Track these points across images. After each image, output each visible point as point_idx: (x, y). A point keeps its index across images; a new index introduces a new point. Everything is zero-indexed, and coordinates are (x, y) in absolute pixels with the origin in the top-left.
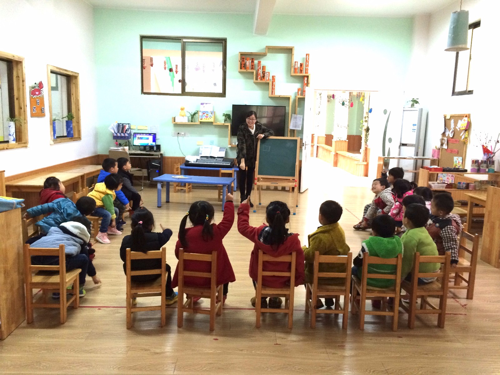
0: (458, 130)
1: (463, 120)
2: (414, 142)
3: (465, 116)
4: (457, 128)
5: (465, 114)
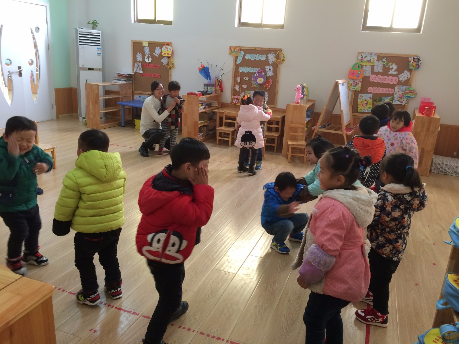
0: (156, 56)
1: (164, 47)
2: (100, 66)
3: (166, 44)
4: (154, 54)
5: (166, 43)
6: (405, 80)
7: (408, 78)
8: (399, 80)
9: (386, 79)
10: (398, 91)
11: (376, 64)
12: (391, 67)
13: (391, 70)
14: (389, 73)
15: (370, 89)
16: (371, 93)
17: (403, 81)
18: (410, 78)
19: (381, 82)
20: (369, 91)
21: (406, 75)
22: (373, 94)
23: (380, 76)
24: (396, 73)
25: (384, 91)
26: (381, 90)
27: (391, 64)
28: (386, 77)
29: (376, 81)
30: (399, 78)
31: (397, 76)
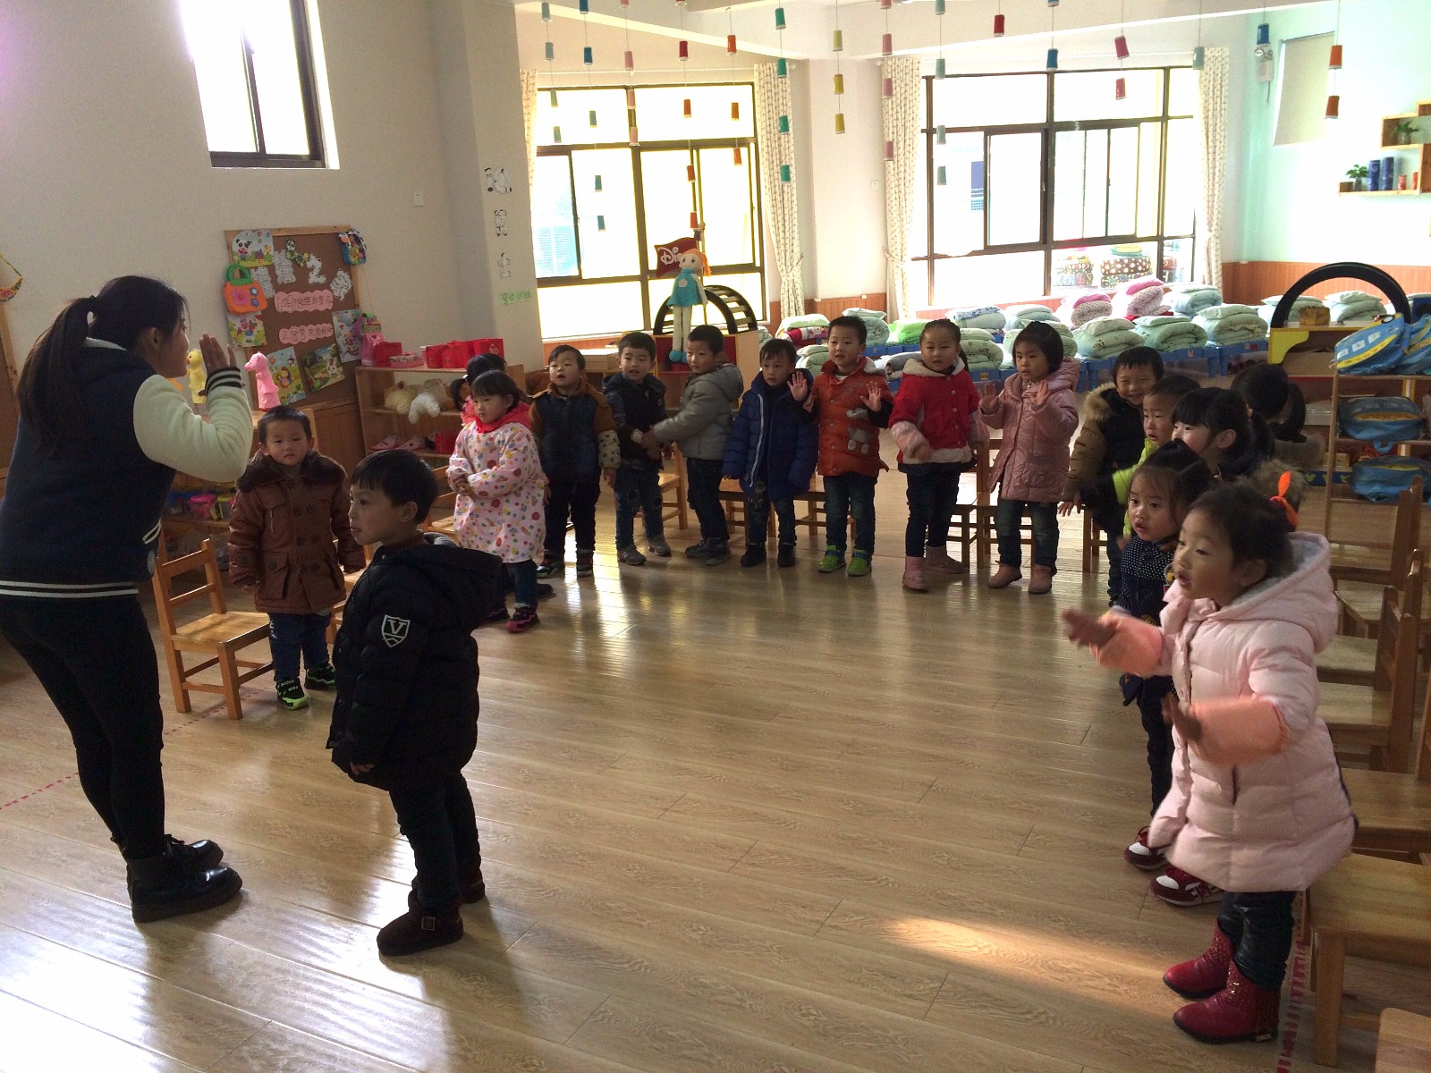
6: (346, 295)
7: (350, 287)
8: (334, 297)
9: (308, 298)
10: (341, 326)
11: (276, 261)
12: (309, 264)
13: (311, 275)
14: (311, 281)
15: (285, 335)
16: (289, 345)
17: (343, 298)
18: (352, 287)
19: (301, 309)
20: (285, 342)
21: (342, 282)
22: (295, 346)
23: (296, 295)
24: (322, 280)
25: (315, 332)
26: (308, 333)
27: (306, 256)
28: (308, 294)
29: (290, 310)
30: (331, 291)
31: (326, 286)
